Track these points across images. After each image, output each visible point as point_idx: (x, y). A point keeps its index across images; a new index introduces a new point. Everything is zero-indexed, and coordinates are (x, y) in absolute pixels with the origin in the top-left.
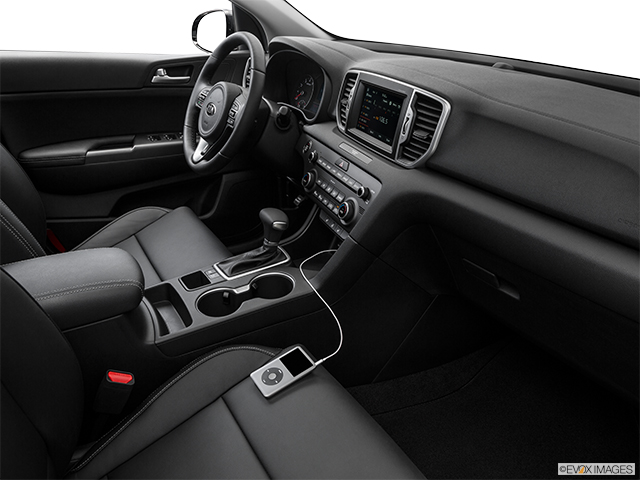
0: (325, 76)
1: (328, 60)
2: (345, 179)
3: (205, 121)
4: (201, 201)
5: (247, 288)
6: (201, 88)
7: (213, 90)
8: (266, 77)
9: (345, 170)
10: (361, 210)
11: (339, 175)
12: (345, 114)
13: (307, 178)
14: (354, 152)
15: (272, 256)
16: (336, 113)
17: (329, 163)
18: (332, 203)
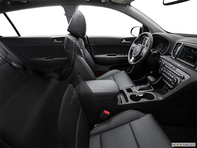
0: (170, 43)
1: (171, 39)
2: (175, 72)
3: (134, 53)
4: (128, 69)
5: (142, 95)
6: (134, 45)
7: (137, 46)
8: (153, 44)
9: (175, 70)
10: (180, 82)
11: (172, 70)
12: (175, 54)
13: (161, 70)
14: (179, 65)
15: (149, 88)
16: (172, 53)
17: (169, 67)
18: (169, 77)
